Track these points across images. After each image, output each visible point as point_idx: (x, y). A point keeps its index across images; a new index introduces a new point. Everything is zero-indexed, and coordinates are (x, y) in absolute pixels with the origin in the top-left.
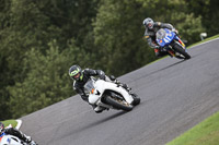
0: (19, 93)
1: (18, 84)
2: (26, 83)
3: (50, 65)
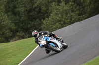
0: (46, 23)
1: (46, 19)
2: (50, 18)
3: (61, 10)
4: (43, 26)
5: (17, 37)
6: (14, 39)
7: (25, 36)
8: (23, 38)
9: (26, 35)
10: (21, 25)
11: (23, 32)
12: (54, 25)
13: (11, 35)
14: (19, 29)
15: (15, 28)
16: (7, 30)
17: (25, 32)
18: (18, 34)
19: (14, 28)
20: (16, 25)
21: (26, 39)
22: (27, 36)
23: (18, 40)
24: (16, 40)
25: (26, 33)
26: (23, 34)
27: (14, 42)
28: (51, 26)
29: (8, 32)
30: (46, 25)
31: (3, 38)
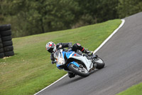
4: (119, 6)
5: (81, 22)
6: (77, 24)
7: (92, 20)
8: (90, 23)
9: (94, 19)
10: (88, 5)
11: (90, 15)
12: (135, 5)
13: (72, 18)
14: (85, 11)
15: (79, 8)
16: (67, 11)
17: (93, 15)
18: (83, 17)
19: (77, 8)
20: (80, 4)
21: (94, 25)
22: (96, 20)
23: (83, 26)
24: (79, 27)
25: (95, 16)
26: (90, 17)
27: (77, 29)
28: (131, 6)
29: (69, 14)
30: (124, 5)
31: (61, 23)
